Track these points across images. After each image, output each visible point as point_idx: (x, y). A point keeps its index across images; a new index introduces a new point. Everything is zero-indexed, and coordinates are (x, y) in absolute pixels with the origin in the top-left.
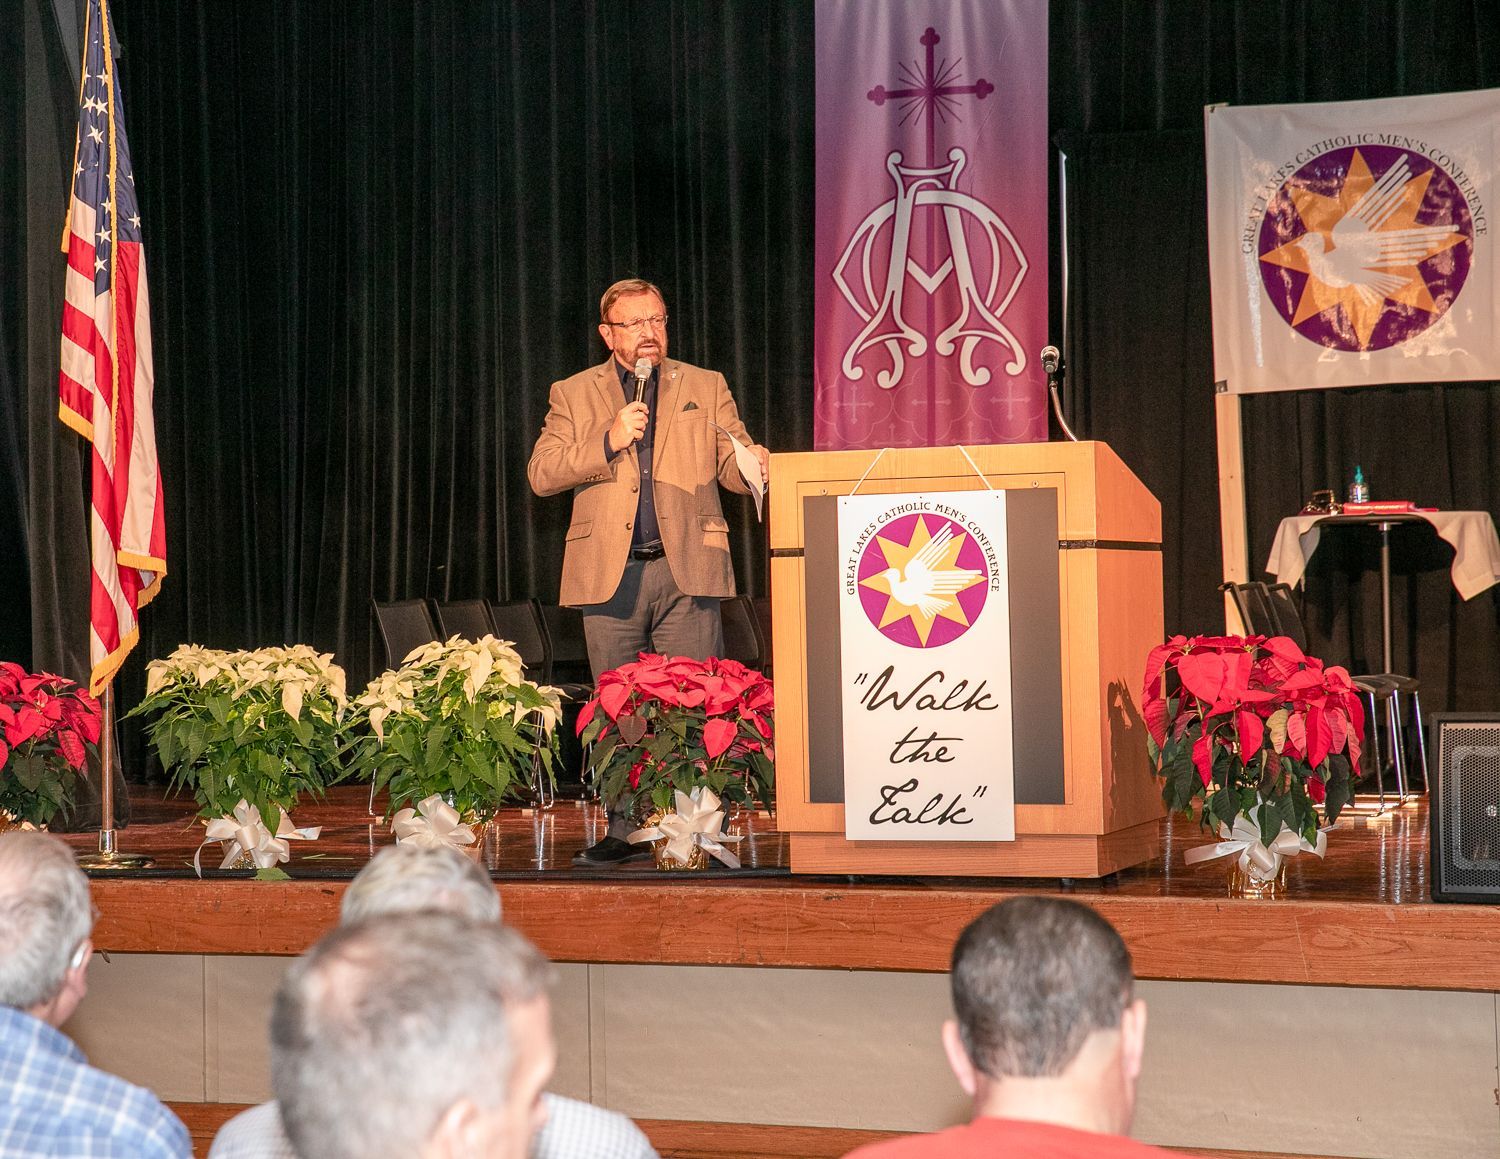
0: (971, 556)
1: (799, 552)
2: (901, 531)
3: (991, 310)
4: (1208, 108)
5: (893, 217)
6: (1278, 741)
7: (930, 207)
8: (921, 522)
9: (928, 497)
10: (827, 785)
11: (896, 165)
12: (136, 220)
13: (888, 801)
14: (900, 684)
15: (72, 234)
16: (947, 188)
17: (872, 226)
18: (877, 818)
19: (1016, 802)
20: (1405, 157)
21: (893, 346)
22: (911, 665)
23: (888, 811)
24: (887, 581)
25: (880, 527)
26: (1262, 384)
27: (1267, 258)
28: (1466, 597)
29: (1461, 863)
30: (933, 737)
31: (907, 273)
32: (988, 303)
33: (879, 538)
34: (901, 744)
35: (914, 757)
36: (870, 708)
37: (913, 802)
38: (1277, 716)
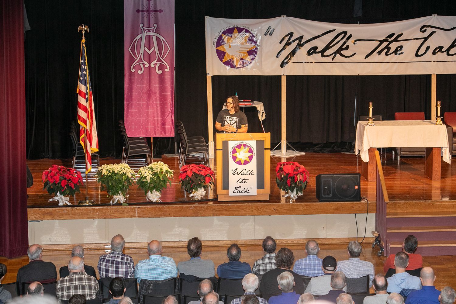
0: (250, 151)
2: (239, 147)
3: (162, 58)
4: (205, 17)
5: (142, 37)
6: (299, 179)
7: (149, 36)
8: (242, 146)
9: (243, 141)
10: (226, 186)
11: (142, 26)
12: (91, 87)
13: (236, 189)
14: (238, 171)
15: (79, 90)
16: (153, 32)
17: (137, 39)
18: (234, 192)
19: (257, 188)
20: (245, 30)
21: (141, 65)
22: (240, 168)
23: (236, 191)
24: (237, 154)
25: (236, 146)
26: (216, 74)
27: (218, 48)
28: (261, 121)
29: (323, 196)
30: (244, 179)
31: (144, 49)
32: (161, 57)
33: (236, 148)
34: (238, 180)
35: (241, 182)
36: (233, 175)
37: (240, 189)
38: (299, 175)
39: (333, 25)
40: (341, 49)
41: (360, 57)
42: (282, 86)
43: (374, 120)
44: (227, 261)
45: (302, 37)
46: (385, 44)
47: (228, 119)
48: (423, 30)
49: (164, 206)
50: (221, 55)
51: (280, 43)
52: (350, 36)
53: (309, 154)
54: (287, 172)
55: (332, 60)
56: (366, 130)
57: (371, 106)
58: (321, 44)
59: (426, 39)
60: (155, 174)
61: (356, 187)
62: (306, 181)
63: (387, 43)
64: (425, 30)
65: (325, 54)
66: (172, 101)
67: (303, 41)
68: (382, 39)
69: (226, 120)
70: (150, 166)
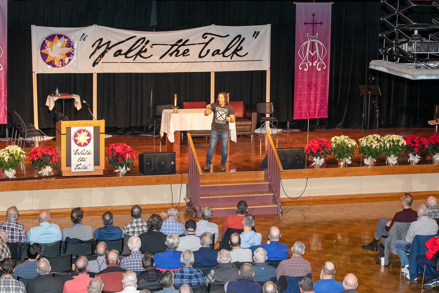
0: (89, 135)
1: (65, 134)
2: (80, 132)
4: (32, 26)
6: (127, 157)
8: (82, 131)
9: (83, 127)
10: (69, 164)
13: (77, 166)
14: (79, 151)
19: (94, 165)
20: (64, 36)
22: (81, 149)
23: (77, 168)
24: (78, 138)
25: (77, 131)
26: (40, 72)
27: (42, 51)
28: (78, 110)
29: (146, 170)
30: (84, 158)
33: (77, 133)
34: (79, 159)
35: (81, 161)
36: (75, 155)
37: (80, 166)
38: (127, 154)
39: (134, 32)
40: (141, 51)
41: (155, 58)
42: (93, 82)
43: (178, 108)
44: (103, 226)
45: (109, 42)
46: (175, 48)
47: (219, 110)
48: (205, 36)
49: (19, 182)
50: (44, 56)
51: (93, 46)
52: (148, 41)
53: (115, 136)
54: (118, 151)
55: (134, 61)
56: (173, 117)
57: (176, 98)
58: (125, 48)
59: (207, 44)
60: (11, 155)
61: (173, 163)
62: (133, 159)
63: (177, 47)
64: (206, 37)
65: (128, 55)
66: (5, 95)
67: (111, 45)
68: (173, 44)
69: (218, 111)
70: (7, 148)
